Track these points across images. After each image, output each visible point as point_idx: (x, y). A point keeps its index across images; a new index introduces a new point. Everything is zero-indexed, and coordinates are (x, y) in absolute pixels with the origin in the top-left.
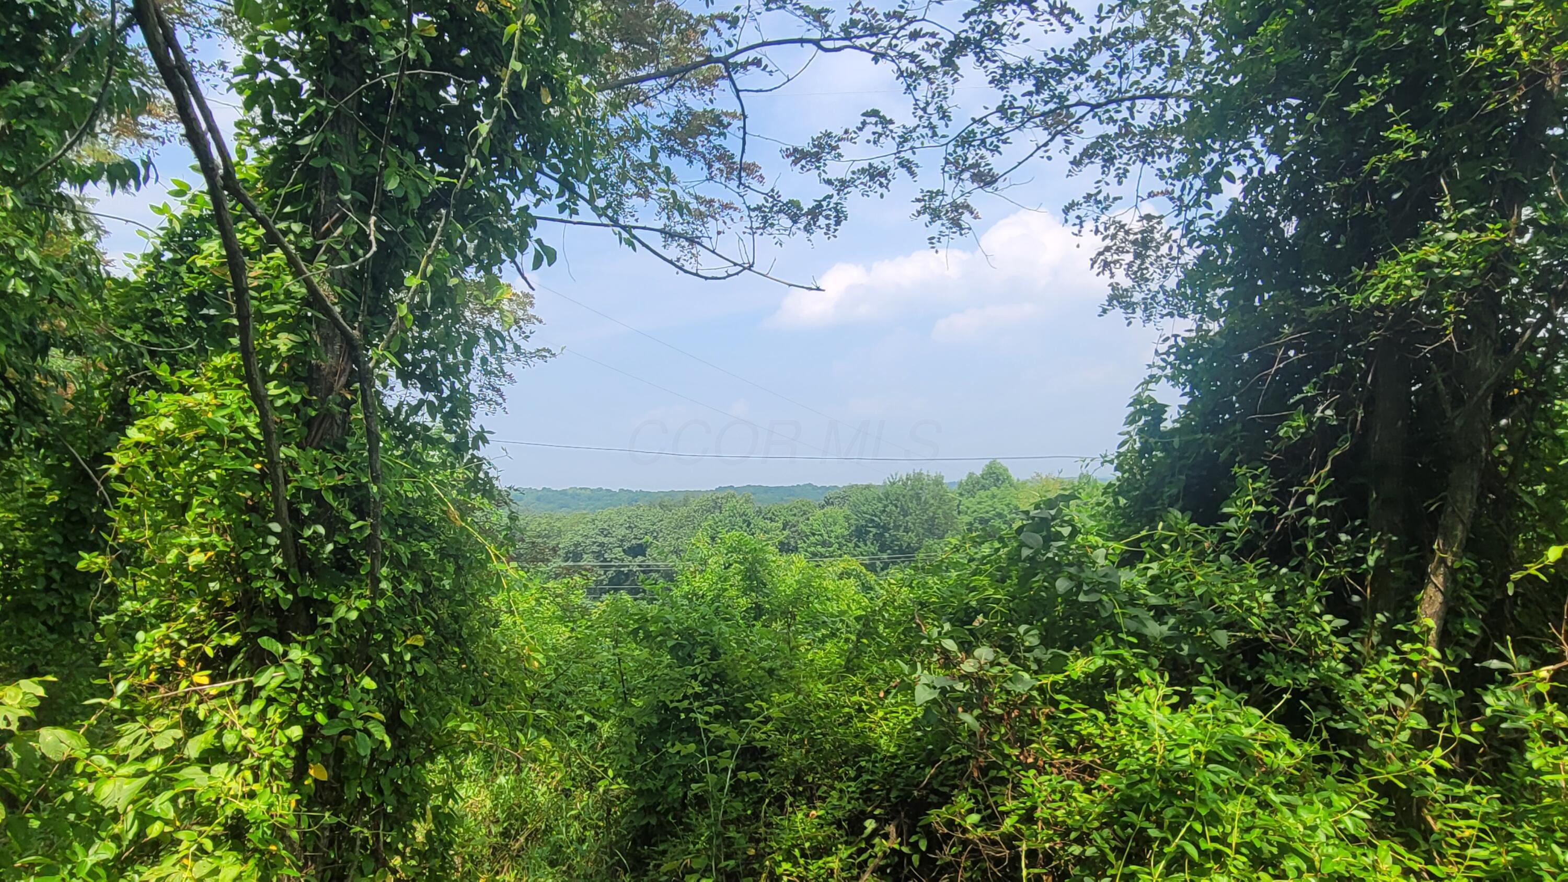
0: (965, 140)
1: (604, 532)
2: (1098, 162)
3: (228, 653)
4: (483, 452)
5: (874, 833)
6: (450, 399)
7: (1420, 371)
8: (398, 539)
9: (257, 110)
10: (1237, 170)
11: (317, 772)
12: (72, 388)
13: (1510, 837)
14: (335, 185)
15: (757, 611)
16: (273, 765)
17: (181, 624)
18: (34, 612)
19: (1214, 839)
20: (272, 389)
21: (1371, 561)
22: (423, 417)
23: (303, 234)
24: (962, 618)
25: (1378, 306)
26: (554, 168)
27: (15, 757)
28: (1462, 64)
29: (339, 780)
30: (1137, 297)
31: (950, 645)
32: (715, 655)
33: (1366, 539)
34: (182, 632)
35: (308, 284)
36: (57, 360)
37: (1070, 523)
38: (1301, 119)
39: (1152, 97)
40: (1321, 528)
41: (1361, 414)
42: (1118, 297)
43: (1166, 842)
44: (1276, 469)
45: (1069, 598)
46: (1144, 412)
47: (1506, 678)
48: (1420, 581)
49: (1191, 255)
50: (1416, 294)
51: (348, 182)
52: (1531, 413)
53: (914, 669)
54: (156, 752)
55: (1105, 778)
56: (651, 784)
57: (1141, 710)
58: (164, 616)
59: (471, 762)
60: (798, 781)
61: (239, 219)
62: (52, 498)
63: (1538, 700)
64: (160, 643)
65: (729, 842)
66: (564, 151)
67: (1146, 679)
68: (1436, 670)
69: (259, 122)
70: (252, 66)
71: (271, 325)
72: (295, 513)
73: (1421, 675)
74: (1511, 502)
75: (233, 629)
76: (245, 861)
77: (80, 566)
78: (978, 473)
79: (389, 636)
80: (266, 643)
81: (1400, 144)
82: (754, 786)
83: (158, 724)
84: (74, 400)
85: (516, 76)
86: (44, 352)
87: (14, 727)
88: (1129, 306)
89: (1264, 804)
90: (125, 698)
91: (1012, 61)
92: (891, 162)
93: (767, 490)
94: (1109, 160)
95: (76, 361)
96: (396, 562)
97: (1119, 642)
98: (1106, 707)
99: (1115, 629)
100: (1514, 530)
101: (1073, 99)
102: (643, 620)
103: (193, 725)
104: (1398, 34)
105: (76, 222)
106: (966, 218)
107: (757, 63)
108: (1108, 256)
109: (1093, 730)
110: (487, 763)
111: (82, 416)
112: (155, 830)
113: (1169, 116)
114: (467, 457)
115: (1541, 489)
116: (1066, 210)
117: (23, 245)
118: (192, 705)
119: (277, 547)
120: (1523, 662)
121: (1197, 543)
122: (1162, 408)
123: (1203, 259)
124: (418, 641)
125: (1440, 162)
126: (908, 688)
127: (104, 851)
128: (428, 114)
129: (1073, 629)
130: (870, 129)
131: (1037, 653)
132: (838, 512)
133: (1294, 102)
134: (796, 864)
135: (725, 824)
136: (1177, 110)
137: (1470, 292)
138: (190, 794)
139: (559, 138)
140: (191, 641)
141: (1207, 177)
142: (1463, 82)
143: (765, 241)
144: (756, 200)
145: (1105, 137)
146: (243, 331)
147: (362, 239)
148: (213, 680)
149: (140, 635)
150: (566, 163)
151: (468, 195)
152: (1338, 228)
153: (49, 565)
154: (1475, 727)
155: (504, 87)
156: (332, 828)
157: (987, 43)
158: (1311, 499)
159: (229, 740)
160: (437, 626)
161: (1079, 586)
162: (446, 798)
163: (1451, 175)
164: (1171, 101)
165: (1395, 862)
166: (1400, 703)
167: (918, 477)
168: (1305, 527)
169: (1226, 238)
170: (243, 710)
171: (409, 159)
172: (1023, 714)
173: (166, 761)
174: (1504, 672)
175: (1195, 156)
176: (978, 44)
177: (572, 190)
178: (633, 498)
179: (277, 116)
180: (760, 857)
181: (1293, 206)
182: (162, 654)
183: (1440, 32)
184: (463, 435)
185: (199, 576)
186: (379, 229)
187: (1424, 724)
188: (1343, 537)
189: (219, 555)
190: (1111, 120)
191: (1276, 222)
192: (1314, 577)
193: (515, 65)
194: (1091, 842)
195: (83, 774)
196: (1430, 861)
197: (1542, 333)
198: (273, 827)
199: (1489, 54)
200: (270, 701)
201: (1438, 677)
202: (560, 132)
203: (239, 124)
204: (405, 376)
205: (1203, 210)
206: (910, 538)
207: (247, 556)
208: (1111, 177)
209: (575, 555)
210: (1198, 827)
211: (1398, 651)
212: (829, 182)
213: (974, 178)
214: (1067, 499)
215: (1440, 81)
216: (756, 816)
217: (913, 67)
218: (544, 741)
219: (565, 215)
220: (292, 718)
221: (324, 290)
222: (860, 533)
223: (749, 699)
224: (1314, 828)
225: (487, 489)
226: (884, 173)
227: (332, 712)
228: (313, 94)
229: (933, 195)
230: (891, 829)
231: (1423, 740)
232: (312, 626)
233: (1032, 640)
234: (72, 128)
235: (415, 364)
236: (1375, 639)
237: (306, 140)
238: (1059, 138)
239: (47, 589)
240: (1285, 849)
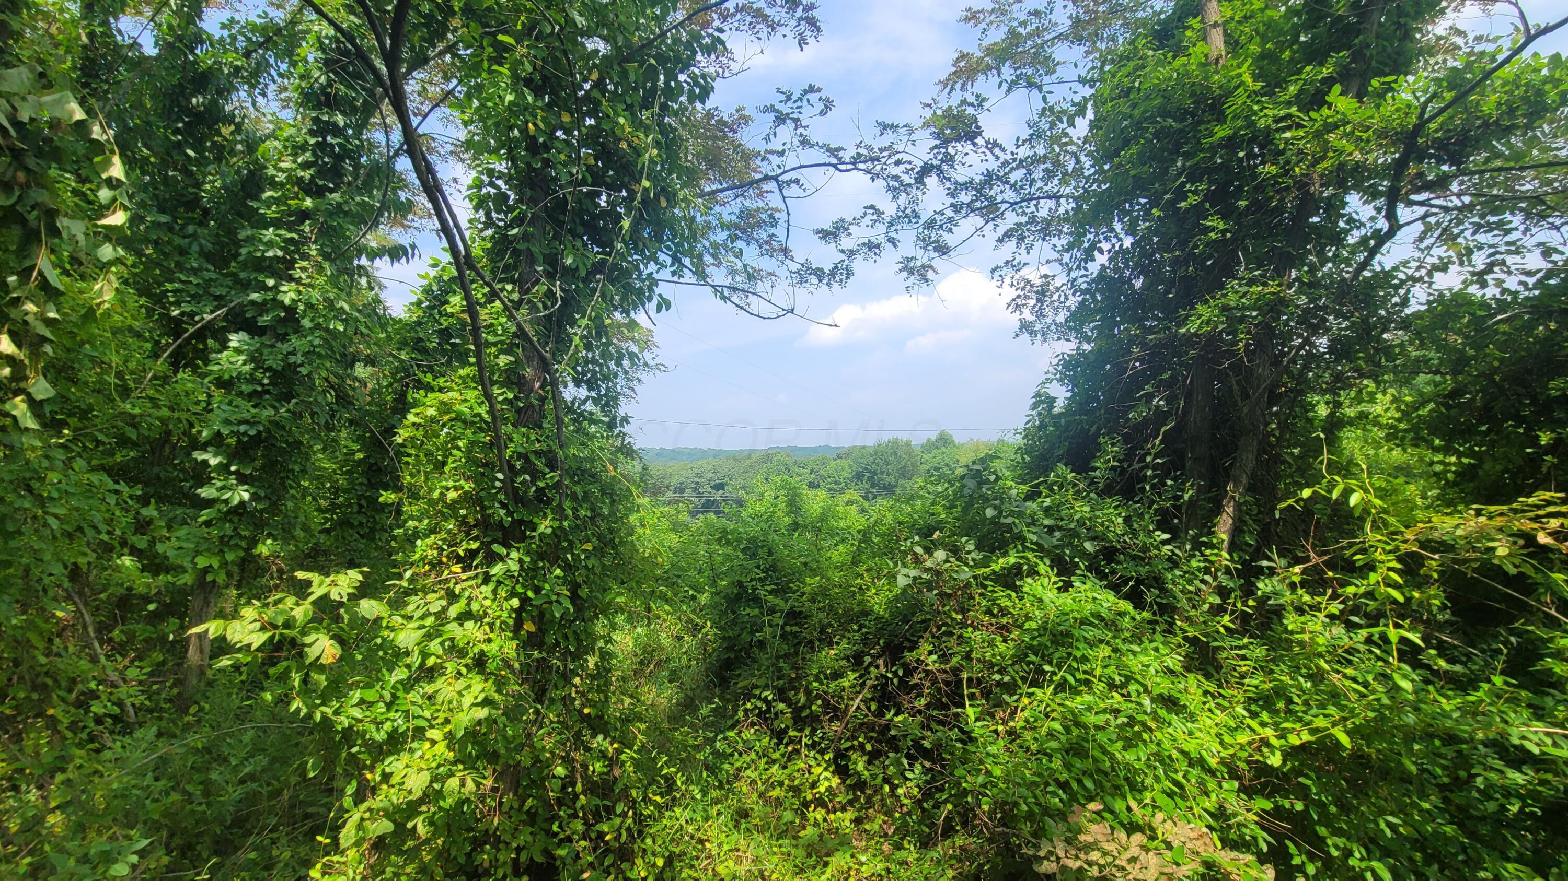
0: (930, 224)
1: (698, 475)
2: (1014, 240)
3: (472, 554)
4: (627, 429)
5: (870, 664)
6: (606, 395)
7: (1222, 377)
8: (575, 483)
9: (481, 212)
10: (1105, 246)
11: (529, 627)
12: (370, 386)
13: (1272, 672)
14: (532, 261)
15: (795, 526)
16: (502, 622)
17: (443, 535)
18: (352, 526)
19: (1085, 672)
20: (496, 391)
21: (1186, 497)
22: (589, 406)
23: (513, 291)
24: (926, 532)
25: (1196, 335)
26: (668, 248)
27: (346, 617)
28: (1254, 176)
29: (542, 631)
30: (1038, 327)
31: (919, 550)
32: (770, 553)
33: (1184, 483)
34: (444, 540)
35: (519, 325)
36: (360, 370)
37: (995, 473)
38: (1148, 213)
39: (1049, 197)
40: (1155, 476)
41: (1182, 404)
42: (1025, 326)
43: (1054, 673)
44: (1127, 438)
45: (994, 522)
46: (1042, 402)
47: (1272, 572)
48: (1218, 510)
49: (1073, 301)
50: (1221, 327)
51: (541, 258)
52: (1293, 403)
53: (896, 565)
54: (430, 614)
55: (1015, 634)
56: (731, 633)
57: (1039, 591)
58: (433, 531)
59: (620, 619)
60: (822, 632)
61: (472, 282)
62: (360, 456)
63: (1293, 586)
64: (431, 547)
65: (780, 669)
66: (675, 237)
67: (1042, 571)
68: (1227, 567)
69: (483, 219)
70: (479, 185)
71: (494, 349)
72: (512, 467)
73: (1217, 570)
74: (1278, 459)
75: (475, 539)
76: (486, 680)
77: (381, 499)
78: (934, 438)
79: (571, 544)
80: (496, 548)
81: (1213, 229)
82: (795, 635)
83: (431, 597)
84: (371, 394)
85: (646, 190)
86: (352, 365)
87: (345, 599)
88: (1033, 333)
89: (1116, 650)
90: (411, 581)
91: (961, 179)
92: (882, 239)
93: (800, 449)
94: (1021, 239)
95: (370, 369)
96: (574, 497)
97: (1025, 548)
98: (1017, 589)
99: (1023, 539)
100: (1278, 478)
101: (999, 199)
102: (725, 532)
103: (452, 597)
104: (1214, 156)
105: (369, 283)
106: (930, 274)
107: (797, 181)
108: (1019, 301)
109: (1009, 604)
110: (630, 620)
111: (377, 405)
112: (431, 662)
113: (1061, 210)
114: (616, 431)
115: (1296, 451)
116: (993, 271)
117: (339, 298)
118: (451, 585)
119: (500, 489)
120: (1283, 562)
121: (1075, 485)
122: (1054, 400)
123: (1082, 303)
124: (589, 547)
125: (1238, 241)
126: (892, 577)
127: (401, 674)
128: (589, 214)
129: (996, 540)
130: (869, 217)
131: (973, 555)
132: (845, 463)
133: (1143, 201)
134: (821, 684)
135: (778, 657)
136: (1067, 206)
137: (1256, 326)
138: (452, 640)
139: (672, 229)
140: (450, 546)
141: (1086, 250)
142: (1256, 188)
143: (802, 293)
144: (794, 267)
145: (1019, 225)
146: (478, 354)
147: (550, 294)
148: (464, 570)
149: (419, 542)
150: (676, 245)
151: (615, 266)
152: (1170, 284)
153: (360, 497)
154: (1251, 603)
155: (639, 198)
156: (538, 660)
157: (945, 167)
158: (1149, 459)
159: (475, 607)
160: (600, 537)
161: (1001, 512)
162: (607, 642)
163: (1245, 250)
164: (1063, 201)
165: (1199, 687)
166: (1203, 587)
167: (896, 441)
168: (1145, 476)
169: (1097, 290)
170: (483, 588)
171: (579, 244)
172: (964, 593)
173: (437, 619)
174: (1270, 569)
175: (1078, 237)
176: (939, 168)
177: (680, 262)
178: (717, 454)
179: (494, 215)
180: (799, 678)
181: (1142, 270)
182: (432, 554)
183: (1241, 154)
184: (614, 418)
185: (453, 506)
186: (562, 289)
187: (1218, 601)
188: (1169, 482)
189: (466, 493)
190: (1024, 213)
191: (1130, 279)
192: (1150, 507)
193: (646, 183)
194: (1008, 673)
195: (387, 627)
196: (1220, 686)
197: (1303, 352)
198: (503, 660)
199: (1273, 169)
200: (499, 583)
201: (1228, 571)
202: (672, 224)
203: (470, 221)
204: (577, 383)
205: (1083, 272)
206: (890, 479)
207: (483, 494)
208: (1023, 251)
209: (680, 490)
210: (1075, 665)
211: (1203, 555)
212: (843, 251)
213: (935, 249)
214: (993, 457)
215: (1240, 188)
216: (797, 653)
217: (896, 184)
218: (667, 608)
219: (676, 278)
220: (513, 594)
221: (527, 327)
222: (859, 476)
223: (791, 581)
224: (1148, 666)
225: (628, 451)
226: (878, 246)
227: (537, 590)
228: (516, 201)
229: (909, 260)
230: (881, 662)
231: (1218, 610)
232: (523, 538)
233: (970, 547)
234: (366, 223)
235: (584, 373)
236: (1188, 547)
237: (515, 231)
238: (991, 224)
239: (359, 512)
240: (1129, 679)
